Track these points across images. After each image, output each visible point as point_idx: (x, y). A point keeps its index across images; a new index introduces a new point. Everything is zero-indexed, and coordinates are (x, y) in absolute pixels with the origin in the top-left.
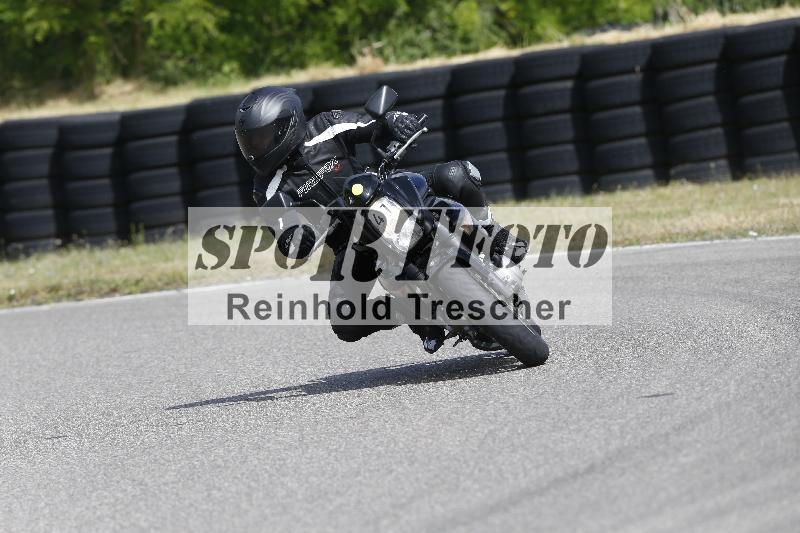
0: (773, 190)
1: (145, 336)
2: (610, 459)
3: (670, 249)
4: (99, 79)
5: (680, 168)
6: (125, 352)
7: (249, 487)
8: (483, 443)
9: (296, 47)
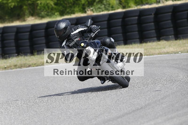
0: (185, 42)
1: (37, 77)
2: (146, 106)
3: (160, 56)
4: (26, 16)
5: (163, 37)
6: (32, 81)
7: (61, 112)
8: (116, 102)
9: (72, 9)
